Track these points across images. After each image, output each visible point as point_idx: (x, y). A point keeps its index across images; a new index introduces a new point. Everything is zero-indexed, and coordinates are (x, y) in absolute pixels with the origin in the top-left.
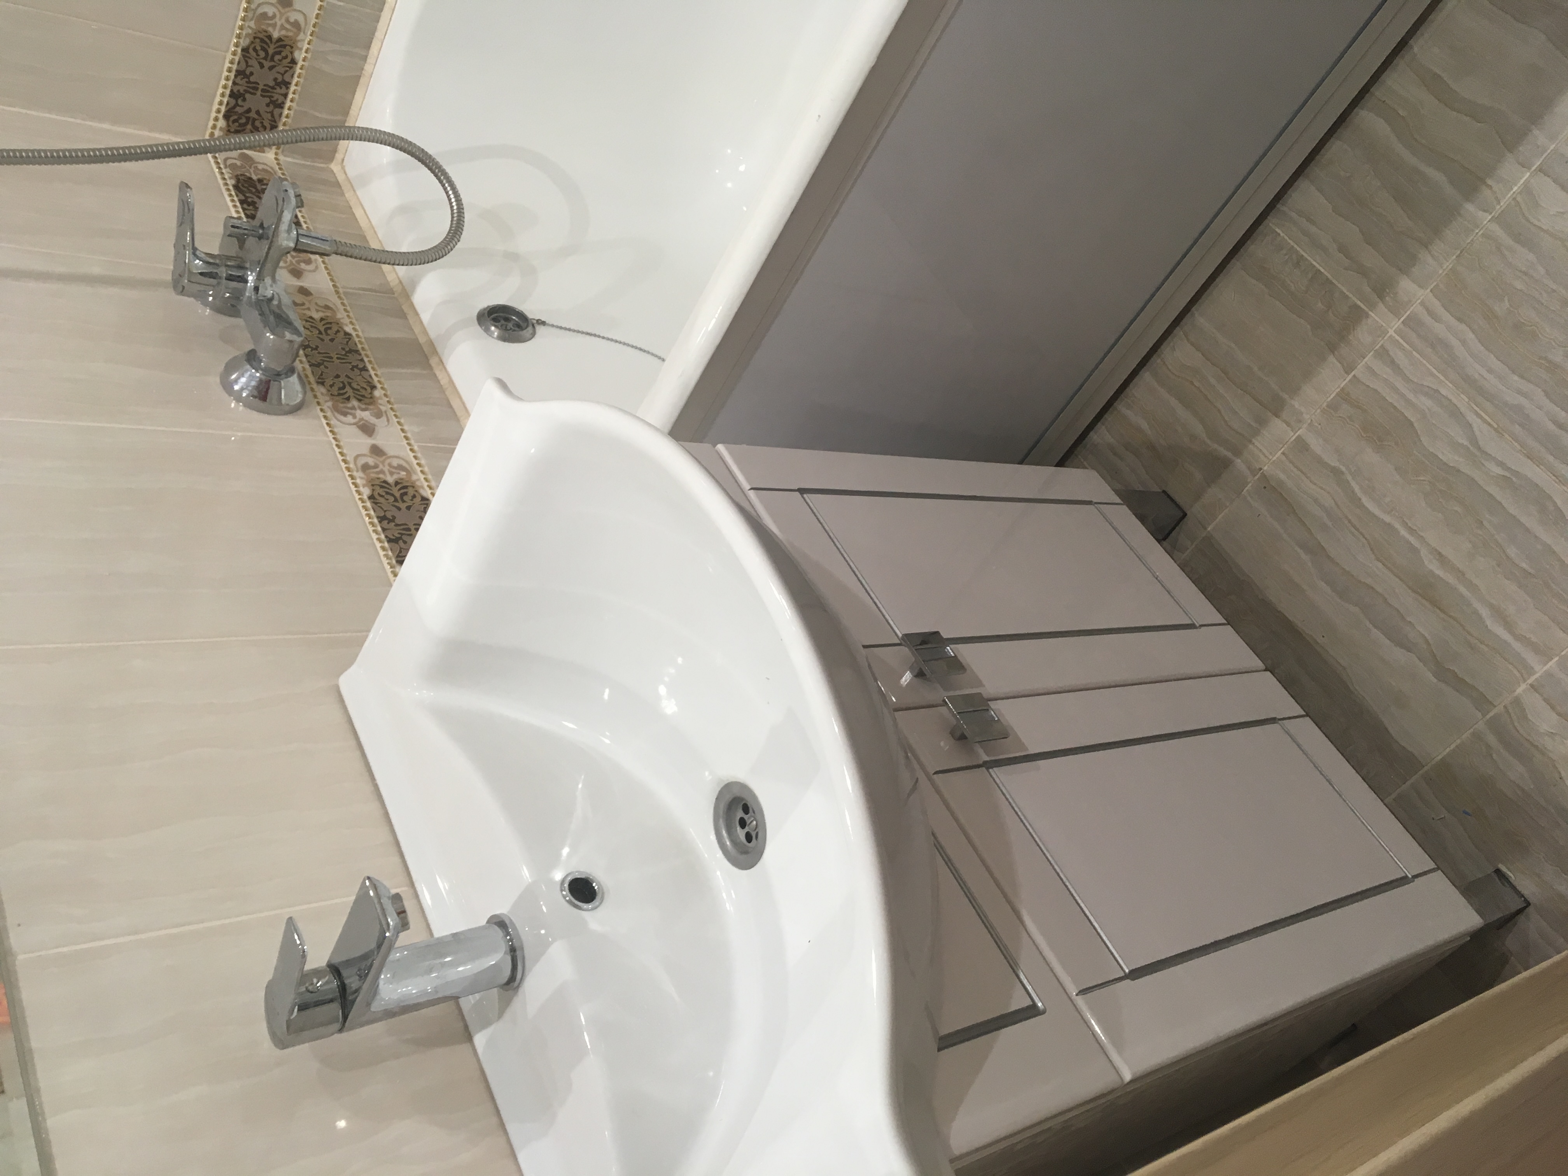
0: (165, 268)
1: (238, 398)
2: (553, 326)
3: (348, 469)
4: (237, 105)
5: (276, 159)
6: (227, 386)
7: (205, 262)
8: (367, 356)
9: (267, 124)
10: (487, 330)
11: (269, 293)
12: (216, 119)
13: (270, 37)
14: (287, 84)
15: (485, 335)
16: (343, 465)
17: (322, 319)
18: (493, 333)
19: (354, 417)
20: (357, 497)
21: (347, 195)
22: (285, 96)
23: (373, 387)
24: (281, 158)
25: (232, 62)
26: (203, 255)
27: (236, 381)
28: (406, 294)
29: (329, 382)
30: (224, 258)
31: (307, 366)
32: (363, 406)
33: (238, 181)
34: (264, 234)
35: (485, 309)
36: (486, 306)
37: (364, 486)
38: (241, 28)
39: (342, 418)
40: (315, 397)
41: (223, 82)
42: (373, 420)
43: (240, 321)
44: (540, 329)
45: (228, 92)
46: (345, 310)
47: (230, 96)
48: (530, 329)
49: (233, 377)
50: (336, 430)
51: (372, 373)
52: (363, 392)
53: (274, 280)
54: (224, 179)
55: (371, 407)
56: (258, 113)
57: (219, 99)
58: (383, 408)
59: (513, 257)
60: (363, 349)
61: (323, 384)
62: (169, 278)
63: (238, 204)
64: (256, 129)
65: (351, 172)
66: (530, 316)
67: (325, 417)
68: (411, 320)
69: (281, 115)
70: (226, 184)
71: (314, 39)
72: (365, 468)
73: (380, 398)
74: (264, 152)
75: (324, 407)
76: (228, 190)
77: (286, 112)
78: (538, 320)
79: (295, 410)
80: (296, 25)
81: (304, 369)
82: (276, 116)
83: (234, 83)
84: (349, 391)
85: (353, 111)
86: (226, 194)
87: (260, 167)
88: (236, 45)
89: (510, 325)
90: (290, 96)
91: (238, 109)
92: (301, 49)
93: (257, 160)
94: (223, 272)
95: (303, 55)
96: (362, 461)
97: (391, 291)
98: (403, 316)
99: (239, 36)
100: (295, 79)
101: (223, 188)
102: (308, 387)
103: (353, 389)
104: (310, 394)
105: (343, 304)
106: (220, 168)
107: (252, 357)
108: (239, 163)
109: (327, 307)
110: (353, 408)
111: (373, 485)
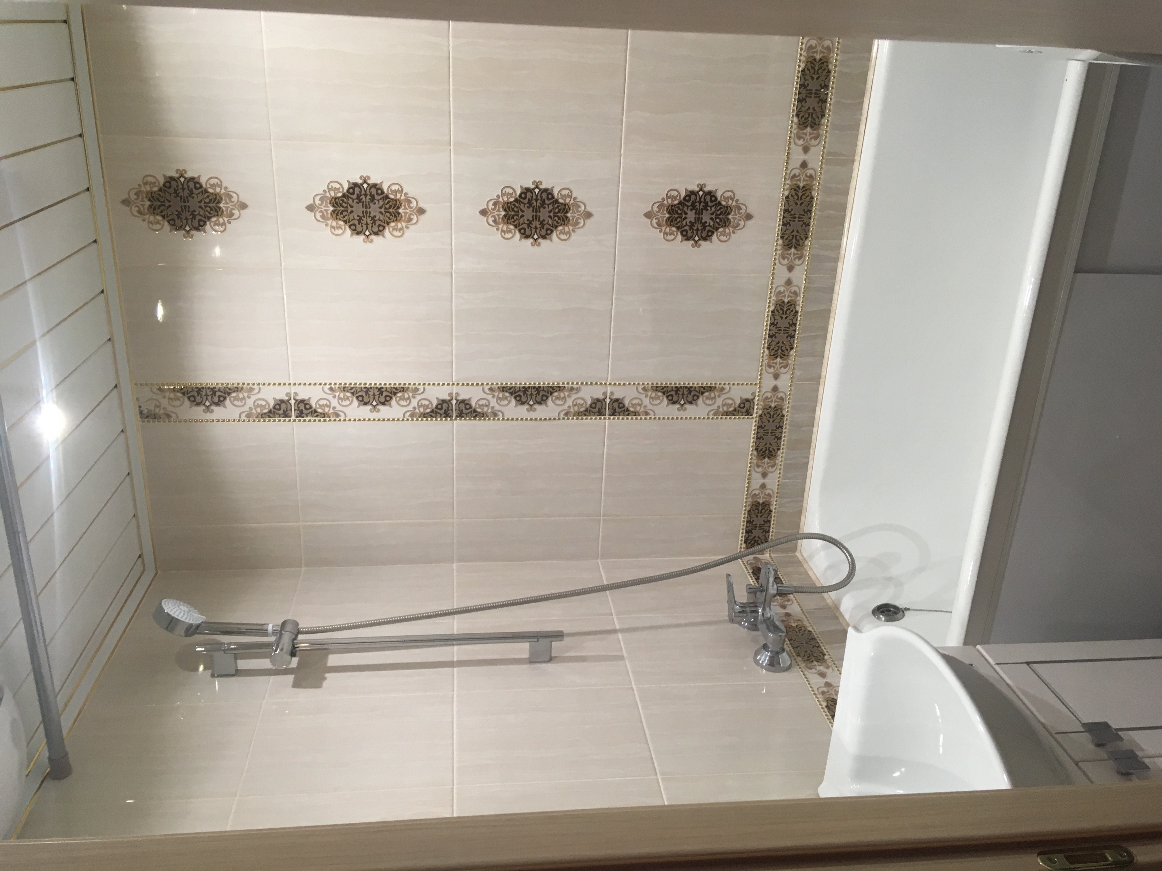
0: (725, 614)
1: (762, 667)
2: (914, 610)
3: (815, 694)
4: (749, 536)
5: (770, 556)
6: (757, 662)
7: (740, 607)
8: (820, 640)
9: (763, 541)
10: (879, 618)
11: (769, 615)
12: (741, 544)
13: (759, 503)
14: (769, 521)
15: (878, 620)
16: (812, 693)
17: (797, 626)
18: (882, 618)
19: (816, 669)
20: (820, 707)
21: (805, 566)
22: (770, 527)
23: (824, 655)
24: (773, 555)
25: (744, 518)
26: (739, 604)
27: (760, 659)
28: (837, 607)
29: (802, 654)
30: (749, 604)
31: (791, 649)
32: (820, 664)
33: (754, 570)
34: (763, 589)
35: (875, 608)
36: (876, 605)
37: (823, 701)
38: (746, 502)
39: (810, 671)
40: (797, 662)
41: (742, 527)
42: (825, 670)
43: (759, 633)
44: (907, 613)
45: (744, 531)
46: (808, 620)
47: (746, 533)
48: (901, 613)
49: (758, 658)
50: (807, 677)
51: (823, 648)
52: (819, 658)
53: (770, 609)
54: (748, 570)
55: (824, 664)
56: (758, 537)
57: (741, 535)
58: (830, 664)
59: (890, 579)
60: (818, 637)
61: (800, 656)
62: (727, 618)
63: (755, 580)
64: (759, 544)
65: (805, 555)
66: (900, 607)
67: (802, 671)
68: (840, 618)
69: (769, 536)
70: (749, 572)
71: (778, 499)
72: (823, 693)
73: (827, 659)
74: (764, 554)
75: (802, 667)
76: (750, 575)
77: (771, 534)
78: (905, 608)
79: (788, 669)
80: (769, 495)
81: (790, 650)
82: (767, 537)
83: (747, 527)
84: (812, 658)
85: (801, 526)
86: (749, 577)
87: (763, 561)
88: (745, 510)
89: (891, 613)
90: (772, 526)
91: (750, 538)
92: (773, 505)
93: (762, 558)
94: (748, 610)
95: (774, 507)
96: (821, 690)
97: (830, 608)
98: (836, 618)
99: (745, 506)
100: (773, 518)
101: (748, 574)
102: (793, 658)
103: (815, 657)
104: (794, 662)
105: (806, 617)
106: (745, 566)
107: (765, 647)
108: (753, 562)
109: (799, 620)
110: (815, 666)
111: (827, 701)
